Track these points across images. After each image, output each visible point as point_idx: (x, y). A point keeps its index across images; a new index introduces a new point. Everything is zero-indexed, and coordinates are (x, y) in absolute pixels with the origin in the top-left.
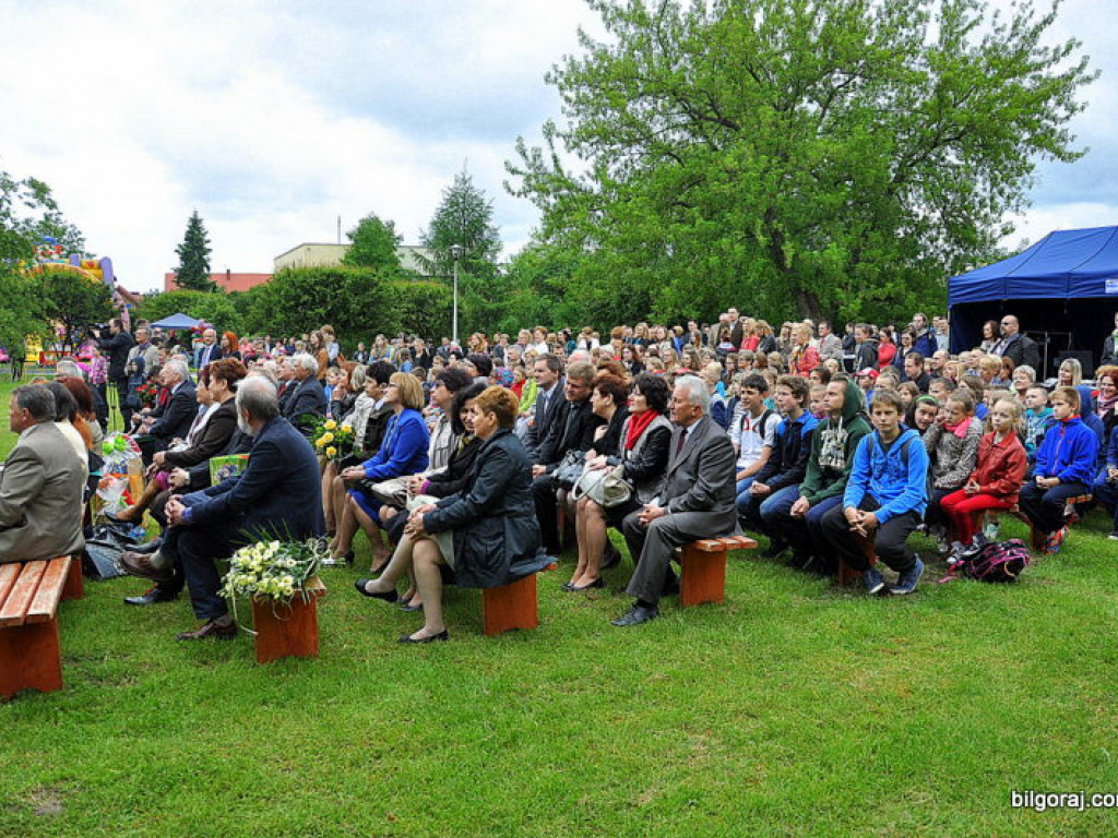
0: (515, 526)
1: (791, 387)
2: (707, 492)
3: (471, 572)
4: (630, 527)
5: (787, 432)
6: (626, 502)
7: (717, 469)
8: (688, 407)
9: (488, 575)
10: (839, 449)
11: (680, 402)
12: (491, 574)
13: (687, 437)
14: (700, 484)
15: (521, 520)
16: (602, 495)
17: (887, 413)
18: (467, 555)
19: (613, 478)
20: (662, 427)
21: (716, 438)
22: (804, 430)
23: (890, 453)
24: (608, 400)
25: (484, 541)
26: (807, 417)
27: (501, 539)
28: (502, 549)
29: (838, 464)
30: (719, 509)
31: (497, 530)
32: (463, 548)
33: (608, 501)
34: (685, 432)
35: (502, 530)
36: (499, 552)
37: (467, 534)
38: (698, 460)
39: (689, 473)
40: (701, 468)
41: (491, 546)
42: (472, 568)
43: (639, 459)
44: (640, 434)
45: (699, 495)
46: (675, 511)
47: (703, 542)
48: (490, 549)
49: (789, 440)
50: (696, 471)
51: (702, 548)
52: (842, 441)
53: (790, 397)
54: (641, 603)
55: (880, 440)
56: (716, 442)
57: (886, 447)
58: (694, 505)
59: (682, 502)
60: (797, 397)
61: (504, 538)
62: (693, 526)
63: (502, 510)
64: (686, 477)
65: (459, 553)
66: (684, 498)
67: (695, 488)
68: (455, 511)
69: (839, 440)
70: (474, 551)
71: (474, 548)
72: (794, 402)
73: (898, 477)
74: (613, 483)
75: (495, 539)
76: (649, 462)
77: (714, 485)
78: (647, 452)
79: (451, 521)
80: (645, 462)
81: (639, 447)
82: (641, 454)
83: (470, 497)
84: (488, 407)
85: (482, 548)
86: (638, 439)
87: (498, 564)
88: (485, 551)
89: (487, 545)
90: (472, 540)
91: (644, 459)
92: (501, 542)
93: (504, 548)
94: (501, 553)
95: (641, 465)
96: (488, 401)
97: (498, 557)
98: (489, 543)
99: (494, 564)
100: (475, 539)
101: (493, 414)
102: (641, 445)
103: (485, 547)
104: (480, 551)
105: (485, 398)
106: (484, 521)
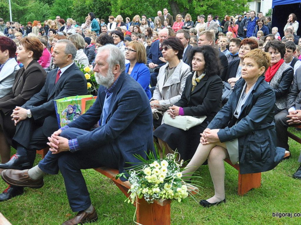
0: (273, 134)
3: (250, 164)
4: (280, 122)
9: (261, 165)
12: (262, 164)
18: (248, 154)
20: (290, 69)
25: (259, 145)
27: (267, 143)
28: (269, 149)
31: (264, 138)
32: (246, 150)
35: (268, 138)
36: (267, 151)
37: (248, 142)
42: (251, 162)
43: (277, 86)
44: (276, 73)
48: (263, 150)
61: (269, 142)
63: (266, 126)
65: (244, 154)
68: (240, 129)
70: (253, 152)
71: (253, 150)
75: (264, 144)
76: (285, 87)
78: (283, 83)
80: (282, 88)
81: (276, 80)
82: (278, 84)
83: (251, 119)
84: (263, 63)
85: (258, 149)
86: (274, 76)
87: (267, 158)
88: (260, 151)
89: (261, 147)
90: (251, 145)
91: (281, 86)
92: (268, 145)
93: (270, 148)
94: (269, 151)
95: (280, 89)
96: (262, 59)
97: (267, 154)
98: (262, 146)
99: (265, 158)
100: (254, 144)
101: (264, 68)
102: (278, 79)
103: (260, 149)
104: (258, 152)
105: (260, 57)
106: (256, 133)
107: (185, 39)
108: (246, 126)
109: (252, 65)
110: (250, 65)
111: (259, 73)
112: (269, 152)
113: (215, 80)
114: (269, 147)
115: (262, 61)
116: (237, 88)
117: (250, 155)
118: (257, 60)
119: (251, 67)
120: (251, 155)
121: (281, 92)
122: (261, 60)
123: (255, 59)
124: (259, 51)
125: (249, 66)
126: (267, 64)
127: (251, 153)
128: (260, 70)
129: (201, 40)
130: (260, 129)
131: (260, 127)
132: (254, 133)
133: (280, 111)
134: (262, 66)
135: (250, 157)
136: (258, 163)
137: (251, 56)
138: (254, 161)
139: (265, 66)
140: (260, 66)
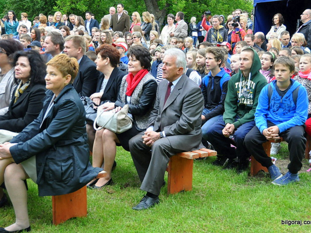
0: (79, 151)
1: (214, 54)
2: (189, 123)
3: (50, 185)
4: (135, 146)
5: (211, 83)
6: (130, 130)
7: (194, 108)
8: (175, 68)
9: (63, 187)
10: (248, 93)
11: (170, 65)
12: (64, 185)
13: (172, 88)
14: (184, 118)
15: (82, 147)
16: (116, 125)
17: (283, 70)
18: (47, 173)
19: (122, 113)
20: (152, 81)
21: (194, 89)
22: (222, 81)
23: (285, 97)
24: (107, 61)
25: (59, 163)
26: (223, 73)
27: (71, 161)
28: (72, 168)
29: (248, 102)
30: (194, 133)
31: (68, 155)
32: (44, 169)
33: (119, 129)
34: (171, 84)
35: (71, 155)
37: (47, 159)
38: (182, 103)
39: (176, 111)
40: (184, 108)
41: (65, 166)
42: (51, 182)
43: (138, 102)
44: (137, 85)
45: (184, 125)
46: (168, 135)
47: (186, 153)
48: (64, 169)
49: (212, 88)
50: (181, 110)
51: (186, 157)
52: (250, 88)
53: (213, 60)
54: (149, 195)
55: (277, 88)
56: (194, 91)
57: (282, 94)
58: (180, 131)
59: (173, 129)
60: (218, 61)
61: (74, 159)
62: (181, 144)
63: (70, 142)
64: (174, 114)
65: (41, 173)
66: (174, 127)
67: (181, 120)
68: (35, 144)
69: (248, 88)
70: (51, 170)
72: (216, 63)
73: (289, 111)
74: (123, 116)
75: (66, 162)
76: (145, 102)
77: (193, 119)
78: (143, 97)
79: (33, 151)
80: (142, 103)
81: (137, 94)
82: (139, 98)
83: (47, 133)
84: (67, 71)
85: (58, 168)
86: (135, 89)
87: (70, 178)
88: (60, 170)
89: (61, 166)
90: (51, 163)
91: (141, 101)
92: (72, 163)
93: (74, 168)
94: (71, 171)
95: (140, 105)
96: (66, 67)
97: (70, 173)
98: (63, 164)
99: (67, 178)
100: (53, 162)
101: (69, 76)
102: (138, 92)
103: (60, 167)
104: (57, 171)
105: (63, 64)
106: (58, 150)
107: (52, 44)
108: (41, 140)
109: (55, 75)
110: (53, 74)
111: (65, 83)
112: (73, 172)
113: (35, 91)
114: (73, 166)
115: (66, 69)
116: (47, 97)
117: (49, 174)
118: (60, 68)
119: (54, 76)
120: (51, 175)
121: (140, 108)
122: (64, 68)
123: (57, 67)
124: (62, 58)
125: (52, 76)
126: (73, 71)
127: (50, 172)
128: (65, 79)
129: (67, 47)
130: (64, 145)
131: (64, 143)
132: (55, 149)
133: (141, 132)
134: (67, 74)
135: (50, 177)
136: (59, 183)
137: (53, 64)
138: (55, 181)
139: (71, 75)
140: (64, 75)
